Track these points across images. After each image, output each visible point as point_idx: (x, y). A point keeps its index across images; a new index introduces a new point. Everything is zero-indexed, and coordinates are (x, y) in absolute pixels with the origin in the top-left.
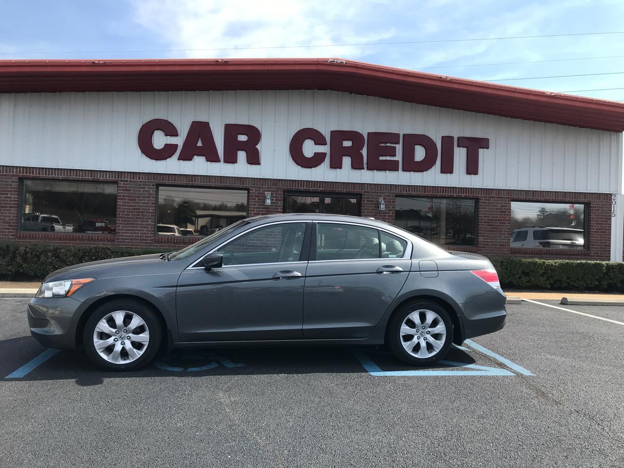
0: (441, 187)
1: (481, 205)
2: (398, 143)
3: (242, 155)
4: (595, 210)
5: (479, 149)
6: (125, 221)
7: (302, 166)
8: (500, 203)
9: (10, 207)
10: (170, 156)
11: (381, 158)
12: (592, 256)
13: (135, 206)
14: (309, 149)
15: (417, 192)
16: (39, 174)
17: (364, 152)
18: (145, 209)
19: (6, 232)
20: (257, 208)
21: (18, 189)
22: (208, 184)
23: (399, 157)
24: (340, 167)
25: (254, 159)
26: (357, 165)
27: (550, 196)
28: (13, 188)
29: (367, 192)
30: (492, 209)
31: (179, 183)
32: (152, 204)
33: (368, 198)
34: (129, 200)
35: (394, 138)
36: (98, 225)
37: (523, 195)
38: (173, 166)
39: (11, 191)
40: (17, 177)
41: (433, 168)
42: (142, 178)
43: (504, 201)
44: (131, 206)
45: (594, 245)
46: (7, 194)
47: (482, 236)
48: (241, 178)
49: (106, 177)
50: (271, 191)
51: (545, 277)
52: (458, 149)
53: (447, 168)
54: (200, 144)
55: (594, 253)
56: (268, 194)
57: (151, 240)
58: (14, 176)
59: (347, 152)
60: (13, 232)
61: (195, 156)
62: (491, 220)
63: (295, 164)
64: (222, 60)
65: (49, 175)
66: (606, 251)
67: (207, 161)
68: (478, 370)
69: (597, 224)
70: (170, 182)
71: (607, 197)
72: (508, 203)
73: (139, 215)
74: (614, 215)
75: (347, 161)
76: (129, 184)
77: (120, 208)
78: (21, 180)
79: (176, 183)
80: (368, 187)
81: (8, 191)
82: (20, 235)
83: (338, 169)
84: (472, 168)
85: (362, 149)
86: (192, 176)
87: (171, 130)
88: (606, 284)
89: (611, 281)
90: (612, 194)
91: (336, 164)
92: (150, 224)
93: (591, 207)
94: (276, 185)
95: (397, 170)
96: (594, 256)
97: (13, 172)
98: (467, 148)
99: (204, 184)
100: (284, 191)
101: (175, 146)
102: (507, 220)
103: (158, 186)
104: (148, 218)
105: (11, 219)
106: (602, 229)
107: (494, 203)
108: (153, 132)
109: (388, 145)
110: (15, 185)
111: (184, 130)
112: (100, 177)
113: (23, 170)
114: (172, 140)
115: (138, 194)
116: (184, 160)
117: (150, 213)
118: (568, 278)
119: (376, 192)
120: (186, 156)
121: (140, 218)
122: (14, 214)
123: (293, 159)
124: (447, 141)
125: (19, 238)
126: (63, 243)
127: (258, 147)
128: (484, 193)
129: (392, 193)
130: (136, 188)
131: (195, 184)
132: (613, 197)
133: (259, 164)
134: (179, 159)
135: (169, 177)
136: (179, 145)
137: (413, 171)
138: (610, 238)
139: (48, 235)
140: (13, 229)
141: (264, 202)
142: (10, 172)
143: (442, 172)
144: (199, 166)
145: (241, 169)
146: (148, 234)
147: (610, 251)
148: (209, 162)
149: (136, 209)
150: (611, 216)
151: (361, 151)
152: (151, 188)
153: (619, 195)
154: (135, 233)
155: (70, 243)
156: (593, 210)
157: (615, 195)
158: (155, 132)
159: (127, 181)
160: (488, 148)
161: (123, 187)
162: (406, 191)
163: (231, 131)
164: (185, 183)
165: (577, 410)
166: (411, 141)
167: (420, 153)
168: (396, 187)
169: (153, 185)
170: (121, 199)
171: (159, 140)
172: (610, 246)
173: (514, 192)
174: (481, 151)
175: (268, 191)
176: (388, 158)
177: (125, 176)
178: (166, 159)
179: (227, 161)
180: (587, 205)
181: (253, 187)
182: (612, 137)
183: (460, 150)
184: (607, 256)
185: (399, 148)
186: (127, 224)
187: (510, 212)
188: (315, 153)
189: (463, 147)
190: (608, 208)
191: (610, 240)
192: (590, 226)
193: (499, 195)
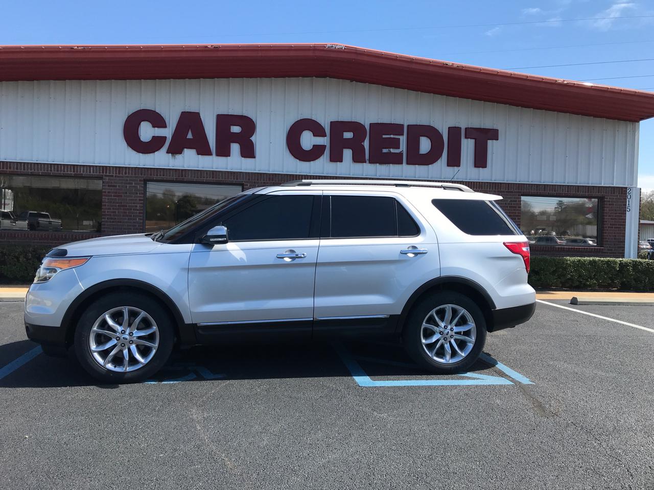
2: (402, 134)
3: (235, 148)
4: (609, 204)
5: (488, 141)
6: (112, 219)
7: (300, 160)
8: (510, 198)
10: (158, 149)
11: (384, 151)
12: (605, 253)
13: (121, 203)
14: (308, 140)
16: (17, 169)
17: (366, 144)
18: (132, 206)
22: (200, 179)
23: (403, 149)
24: (341, 161)
25: (248, 152)
26: (358, 158)
27: (563, 190)
31: (169, 178)
32: (140, 200)
34: (114, 196)
35: (397, 128)
37: (534, 189)
38: (161, 159)
41: (439, 161)
42: (129, 173)
43: (516, 195)
44: (117, 203)
45: (607, 241)
48: (234, 173)
49: (90, 172)
51: (556, 275)
52: (466, 140)
53: (454, 161)
54: (190, 136)
55: (608, 250)
59: (348, 144)
61: (185, 149)
63: (293, 157)
64: (212, 46)
65: (28, 170)
66: (620, 247)
67: (198, 154)
68: (474, 379)
69: (611, 219)
70: (159, 177)
71: (622, 191)
72: (518, 198)
75: (347, 154)
76: (115, 179)
77: (105, 205)
79: (165, 178)
83: (338, 163)
84: (480, 161)
85: (364, 141)
86: (182, 170)
87: (158, 121)
88: (619, 282)
89: (624, 279)
90: (627, 188)
91: (336, 157)
93: (604, 201)
95: (401, 163)
96: (607, 253)
98: (476, 139)
99: (195, 179)
101: (165, 138)
102: (517, 216)
103: (146, 181)
104: (136, 216)
106: (616, 225)
108: (140, 124)
109: (392, 136)
111: (172, 121)
112: (84, 172)
114: (160, 132)
115: (125, 190)
116: (172, 153)
117: (137, 210)
120: (176, 149)
123: (290, 152)
124: (454, 132)
127: (253, 139)
128: (493, 187)
130: (122, 183)
131: (186, 179)
132: (628, 191)
133: (254, 157)
134: (168, 152)
135: (157, 172)
136: (168, 137)
137: (418, 165)
138: (624, 234)
143: (449, 165)
144: (189, 160)
145: (235, 162)
147: (624, 247)
148: (200, 156)
149: (123, 206)
150: (625, 211)
151: (362, 144)
152: (138, 184)
153: (634, 189)
156: (606, 204)
157: (630, 188)
158: (142, 123)
159: (112, 176)
160: (497, 139)
161: (108, 182)
163: (224, 121)
164: (174, 178)
165: (575, 422)
166: (416, 132)
167: (425, 145)
169: (140, 181)
170: (106, 196)
171: (146, 132)
172: (624, 242)
173: (524, 187)
174: (490, 142)
177: (110, 170)
178: (154, 152)
179: (218, 154)
180: (601, 199)
181: (247, 182)
182: (628, 127)
183: (468, 141)
184: (621, 253)
185: (403, 139)
186: (113, 222)
187: (520, 207)
188: (314, 146)
189: (471, 138)
190: (623, 202)
191: (624, 236)
192: (604, 222)
193: (508, 189)
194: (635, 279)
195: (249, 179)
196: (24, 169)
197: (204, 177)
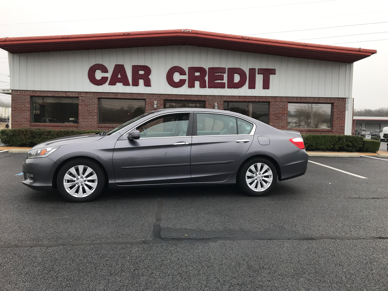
0: (248, 96)
1: (271, 106)
2: (225, 73)
3: (141, 82)
4: (336, 107)
5: (270, 75)
6: (83, 117)
7: (173, 87)
8: (282, 104)
9: (27, 111)
10: (104, 83)
11: (215, 82)
12: (334, 132)
13: (88, 109)
14: (177, 77)
15: (235, 99)
17: (207, 78)
18: (92, 111)
19: (25, 123)
20: (150, 109)
21: (30, 101)
22: (124, 97)
23: (225, 81)
24: (194, 87)
25: (148, 84)
26: (203, 86)
27: (311, 100)
28: (28, 101)
29: (208, 100)
30: (277, 107)
31: (109, 97)
32: (96, 108)
33: (209, 103)
34: (84, 106)
35: (222, 70)
36: (71, 119)
37: (295, 99)
38: (106, 88)
39: (27, 103)
40: (30, 96)
41: (244, 86)
42: (91, 95)
43: (284, 103)
44: (86, 109)
45: (335, 126)
46: (25, 104)
47: (271, 122)
49: (73, 95)
50: (157, 100)
52: (258, 75)
53: (252, 86)
54: (119, 76)
55: (336, 131)
56: (155, 102)
57: (96, 126)
58: (29, 95)
59: (197, 79)
60: (29, 123)
61: (117, 83)
62: (277, 113)
63: (170, 86)
64: (126, 32)
65: (45, 94)
67: (123, 85)
69: (337, 115)
70: (105, 97)
71: (343, 100)
72: (286, 104)
73: (90, 114)
74: (347, 110)
75: (197, 83)
76: (84, 98)
77: (80, 111)
78: (32, 97)
79: (108, 97)
80: (209, 97)
81: (26, 103)
82: (32, 125)
83: (192, 88)
84: (266, 86)
85: (205, 77)
86: (116, 93)
87: (104, 70)
88: (337, 147)
89: (340, 145)
90: (346, 98)
91: (191, 85)
92: (95, 119)
93: (334, 105)
94: (160, 97)
95: (224, 87)
97: (27, 93)
98: (263, 74)
99: (122, 97)
100: (164, 100)
101: (107, 78)
102: (286, 114)
103: (99, 99)
104: (95, 116)
105: (28, 117)
106: (340, 118)
107: (278, 104)
108: (95, 71)
109: (220, 74)
110: (29, 100)
111: (111, 70)
112: (70, 95)
113: (32, 92)
114: (105, 75)
115: (89, 103)
116: (111, 85)
117: (95, 112)
118: (316, 144)
119: (213, 100)
120: (113, 83)
121: (90, 115)
122: (29, 114)
123: (168, 83)
124: (252, 71)
125: (32, 126)
126: (53, 128)
127: (150, 77)
128: (273, 99)
129: (222, 100)
130: (88, 100)
131: (118, 97)
132: (347, 100)
133: (150, 86)
134: (109, 84)
136: (109, 77)
137: (234, 88)
138: (344, 122)
139: (45, 125)
140: (29, 122)
141: (153, 106)
142: (26, 93)
143: (249, 88)
144: (119, 88)
145: (141, 89)
146: (95, 123)
147: (344, 129)
148: (124, 86)
149: (89, 111)
150: (345, 110)
151: (205, 78)
152: (95, 100)
153: (350, 99)
154: (88, 123)
155: (56, 129)
156: (335, 107)
157: (348, 98)
158: (97, 70)
159: (83, 96)
160: (275, 74)
161: (81, 100)
162: (230, 99)
163: (135, 69)
164: (112, 97)
166: (232, 72)
167: (237, 78)
168: (224, 97)
169: (96, 98)
170: (81, 106)
171: (99, 75)
172: (344, 127)
173: (290, 98)
174: (271, 76)
175: (155, 100)
176: (219, 81)
177: (82, 94)
178: (102, 85)
179: (133, 85)
180: (332, 104)
182: (347, 66)
184: (343, 132)
185: (225, 76)
186: (84, 118)
187: (287, 109)
188: (180, 79)
189: (261, 74)
190: (344, 106)
191: (344, 123)
192: (333, 116)
193: (281, 100)
194: (346, 146)
195: (148, 97)
196: (43, 94)
197: (126, 96)
